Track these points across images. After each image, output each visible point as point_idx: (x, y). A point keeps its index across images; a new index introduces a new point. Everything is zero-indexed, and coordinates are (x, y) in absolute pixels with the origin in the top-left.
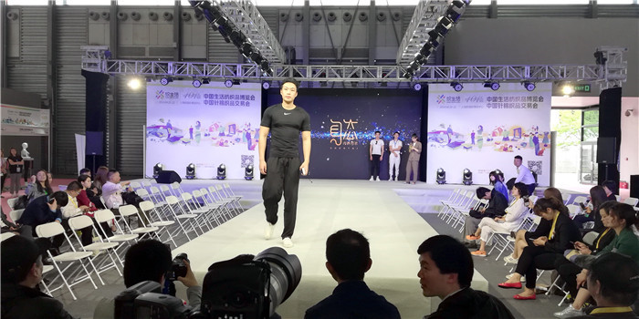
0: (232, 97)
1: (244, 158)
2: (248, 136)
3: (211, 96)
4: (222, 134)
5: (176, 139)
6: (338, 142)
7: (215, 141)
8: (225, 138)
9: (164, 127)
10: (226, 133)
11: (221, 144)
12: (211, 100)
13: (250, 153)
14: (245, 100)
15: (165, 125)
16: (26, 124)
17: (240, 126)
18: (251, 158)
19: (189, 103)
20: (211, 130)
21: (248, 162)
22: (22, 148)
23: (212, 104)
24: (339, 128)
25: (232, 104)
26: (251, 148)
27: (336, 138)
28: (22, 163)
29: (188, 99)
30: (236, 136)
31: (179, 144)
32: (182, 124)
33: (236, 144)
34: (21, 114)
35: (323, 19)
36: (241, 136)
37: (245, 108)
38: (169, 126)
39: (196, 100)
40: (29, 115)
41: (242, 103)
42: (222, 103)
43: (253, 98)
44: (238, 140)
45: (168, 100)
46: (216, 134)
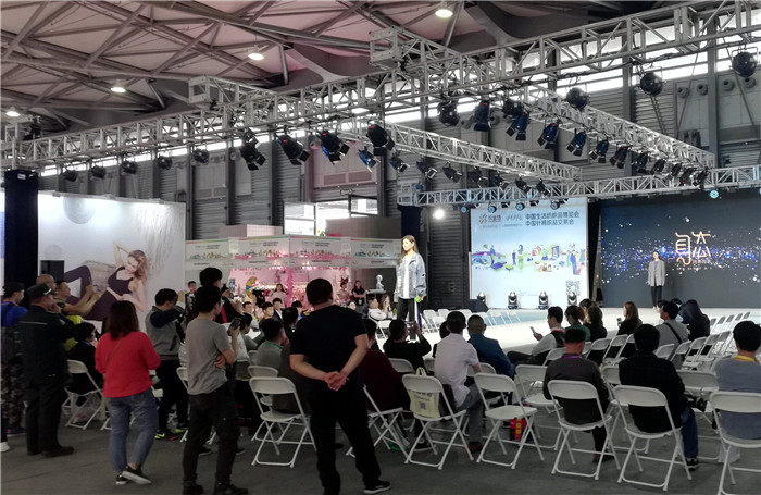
0: (554, 215)
1: (570, 284)
2: (573, 259)
3: (533, 215)
4: (545, 258)
5: (499, 266)
6: (687, 261)
7: (538, 266)
8: (548, 262)
9: (488, 253)
10: (550, 256)
11: (545, 269)
12: (533, 221)
13: (575, 278)
14: (568, 218)
15: (489, 250)
16: (378, 257)
17: (563, 249)
18: (577, 284)
19: (511, 225)
20: (534, 254)
21: (573, 288)
22: (376, 281)
23: (534, 225)
24: (686, 242)
25: (555, 223)
26: (576, 272)
27: (683, 256)
28: (364, 296)
29: (510, 222)
30: (559, 260)
31: (503, 271)
32: (506, 249)
33: (560, 268)
34: (374, 246)
35: (737, 87)
36: (565, 259)
37: (568, 226)
38: (492, 252)
39: (519, 222)
40: (381, 246)
41: (566, 222)
42: (544, 223)
43: (577, 214)
44: (561, 263)
45: (491, 224)
46: (538, 258)
